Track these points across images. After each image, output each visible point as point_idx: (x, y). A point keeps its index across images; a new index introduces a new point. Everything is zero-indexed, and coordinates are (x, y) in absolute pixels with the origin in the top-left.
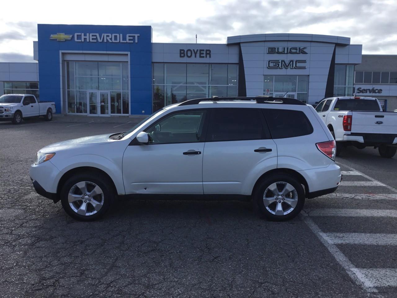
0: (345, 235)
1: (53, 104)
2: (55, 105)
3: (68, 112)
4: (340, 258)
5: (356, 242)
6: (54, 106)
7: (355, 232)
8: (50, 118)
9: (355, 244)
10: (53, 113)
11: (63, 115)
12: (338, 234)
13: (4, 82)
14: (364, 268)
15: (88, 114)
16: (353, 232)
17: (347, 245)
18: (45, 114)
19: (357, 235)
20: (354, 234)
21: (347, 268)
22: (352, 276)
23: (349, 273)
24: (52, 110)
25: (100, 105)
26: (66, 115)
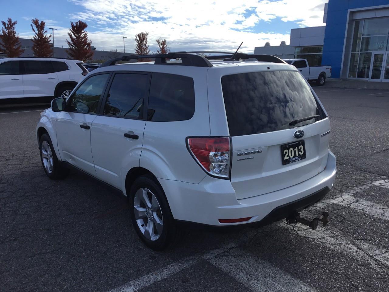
1: (329, 69)
2: (331, 69)
3: (349, 77)
6: (329, 70)
8: (322, 82)
10: (327, 77)
11: (342, 80)
13: (295, 47)
15: (370, 79)
18: (317, 78)
24: (326, 74)
25: (384, 69)
26: (345, 80)
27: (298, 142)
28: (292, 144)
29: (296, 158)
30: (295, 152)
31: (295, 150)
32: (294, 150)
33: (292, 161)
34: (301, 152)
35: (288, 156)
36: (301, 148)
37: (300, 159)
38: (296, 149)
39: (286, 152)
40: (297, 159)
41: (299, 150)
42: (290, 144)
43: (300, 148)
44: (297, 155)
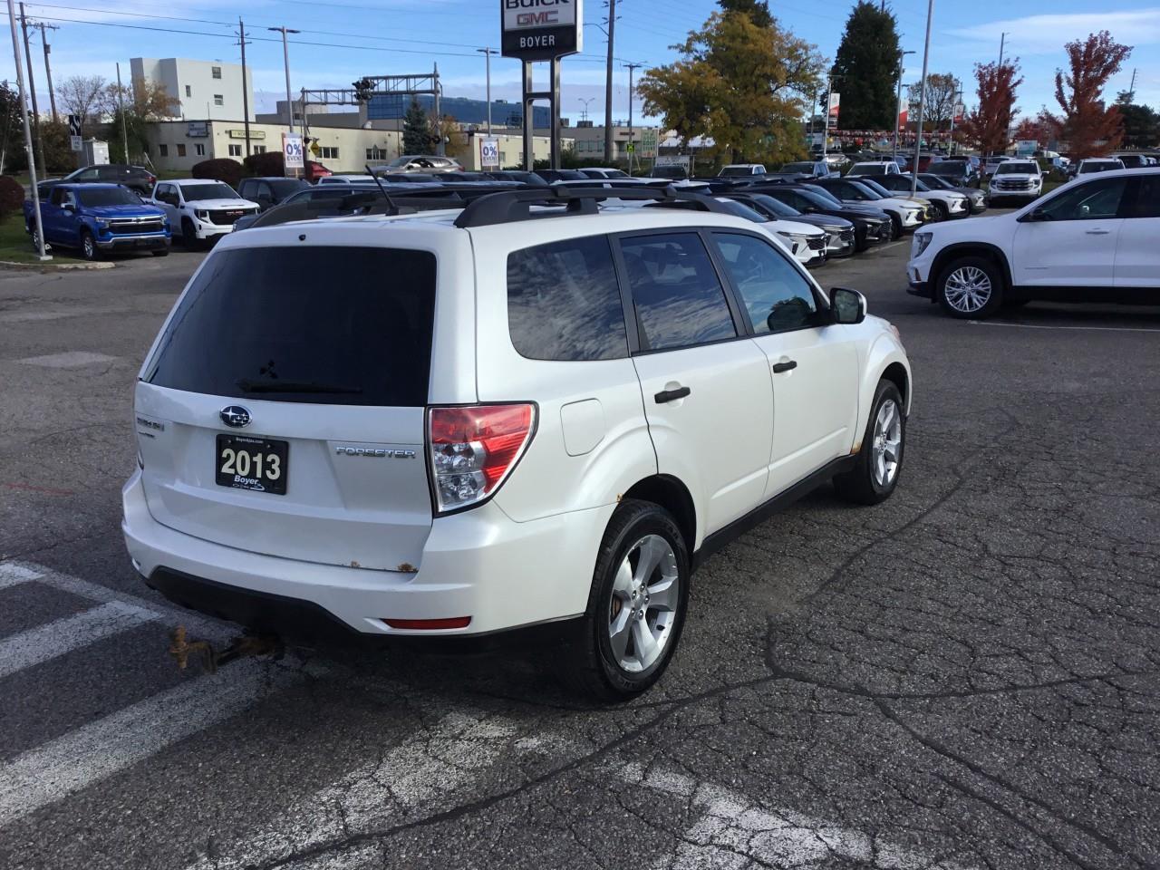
0: (90, 636)
4: (74, 585)
5: (48, 629)
7: (64, 659)
9: (51, 621)
12: (109, 631)
14: (18, 585)
16: (69, 653)
17: (72, 613)
19: (52, 651)
20: (65, 650)
21: (54, 575)
22: (38, 566)
23: (46, 570)
27: (261, 442)
28: (244, 440)
29: (252, 481)
30: (253, 465)
31: (255, 459)
32: (251, 459)
33: (239, 483)
34: (273, 472)
35: (234, 466)
36: (273, 461)
37: (263, 489)
38: (258, 459)
39: (229, 456)
40: (253, 486)
41: (267, 466)
42: (237, 439)
43: (269, 459)
44: (259, 475)
